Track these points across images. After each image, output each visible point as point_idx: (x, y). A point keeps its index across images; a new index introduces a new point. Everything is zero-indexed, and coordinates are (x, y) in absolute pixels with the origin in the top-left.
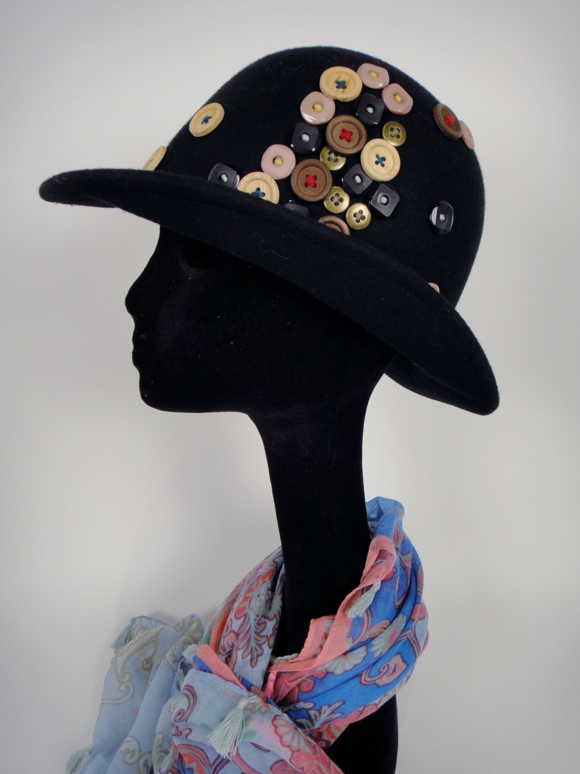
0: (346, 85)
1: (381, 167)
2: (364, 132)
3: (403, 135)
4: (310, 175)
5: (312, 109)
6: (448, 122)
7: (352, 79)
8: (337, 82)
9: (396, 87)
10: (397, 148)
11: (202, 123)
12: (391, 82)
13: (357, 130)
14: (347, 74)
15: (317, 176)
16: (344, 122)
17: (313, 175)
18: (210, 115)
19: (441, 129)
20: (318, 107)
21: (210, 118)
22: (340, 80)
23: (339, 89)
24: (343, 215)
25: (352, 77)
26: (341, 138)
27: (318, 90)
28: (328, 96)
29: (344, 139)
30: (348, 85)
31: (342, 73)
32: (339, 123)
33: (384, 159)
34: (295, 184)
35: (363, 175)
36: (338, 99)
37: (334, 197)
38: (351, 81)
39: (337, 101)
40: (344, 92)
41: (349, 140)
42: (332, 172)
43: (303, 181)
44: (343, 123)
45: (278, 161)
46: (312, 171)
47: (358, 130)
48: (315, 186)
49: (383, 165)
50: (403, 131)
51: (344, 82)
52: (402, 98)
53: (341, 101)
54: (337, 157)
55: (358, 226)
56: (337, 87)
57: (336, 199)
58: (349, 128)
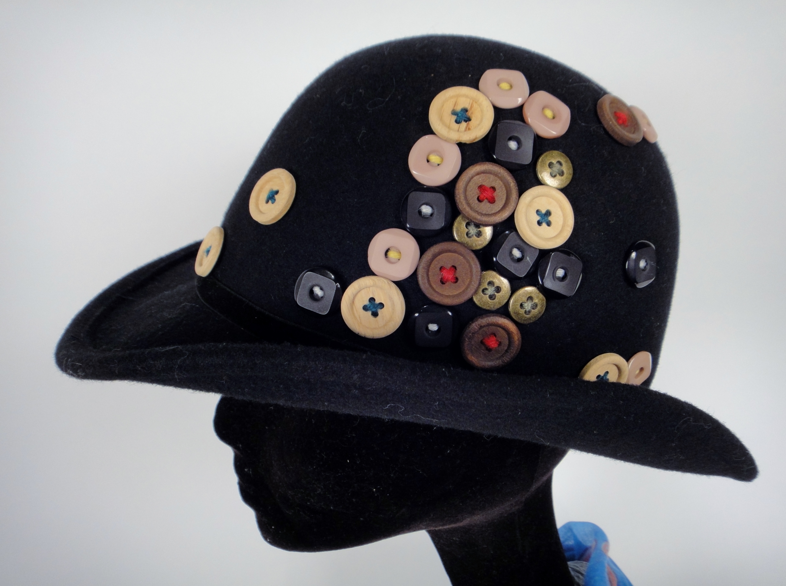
0: (469, 114)
1: (547, 226)
2: (513, 184)
3: (567, 168)
4: (445, 266)
5: (427, 162)
6: (621, 121)
7: (476, 103)
8: (454, 113)
9: (543, 96)
10: (564, 190)
11: (267, 202)
12: (533, 90)
13: (500, 181)
14: (467, 96)
15: (456, 265)
16: (478, 174)
17: (450, 266)
18: (275, 189)
19: (616, 137)
20: (434, 159)
21: (277, 192)
22: (459, 109)
23: (461, 124)
24: (504, 311)
25: (475, 101)
26: (480, 200)
27: (430, 132)
28: (447, 140)
29: (484, 202)
30: (472, 113)
31: (458, 96)
32: (472, 177)
33: (548, 213)
34: (427, 285)
35: (523, 246)
36: (463, 142)
37: (487, 287)
38: (475, 105)
39: (461, 145)
40: (469, 129)
41: (492, 201)
42: (476, 253)
43: (435, 278)
44: (478, 177)
45: (392, 255)
46: (446, 260)
47: (502, 180)
48: (456, 280)
49: (549, 224)
50: (566, 162)
51: (465, 110)
52: (553, 111)
53: (468, 143)
54: (479, 229)
55: (530, 319)
56: (457, 122)
57: (491, 290)
58: (489, 181)
